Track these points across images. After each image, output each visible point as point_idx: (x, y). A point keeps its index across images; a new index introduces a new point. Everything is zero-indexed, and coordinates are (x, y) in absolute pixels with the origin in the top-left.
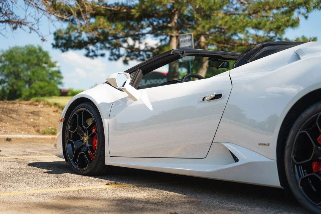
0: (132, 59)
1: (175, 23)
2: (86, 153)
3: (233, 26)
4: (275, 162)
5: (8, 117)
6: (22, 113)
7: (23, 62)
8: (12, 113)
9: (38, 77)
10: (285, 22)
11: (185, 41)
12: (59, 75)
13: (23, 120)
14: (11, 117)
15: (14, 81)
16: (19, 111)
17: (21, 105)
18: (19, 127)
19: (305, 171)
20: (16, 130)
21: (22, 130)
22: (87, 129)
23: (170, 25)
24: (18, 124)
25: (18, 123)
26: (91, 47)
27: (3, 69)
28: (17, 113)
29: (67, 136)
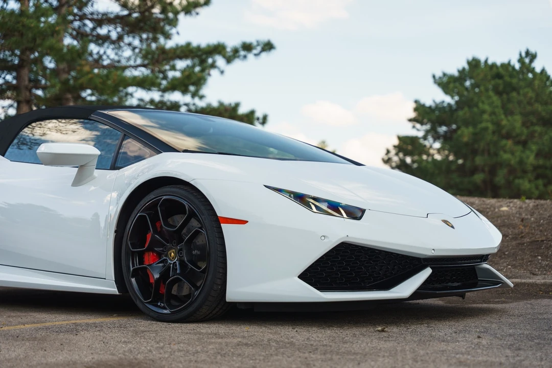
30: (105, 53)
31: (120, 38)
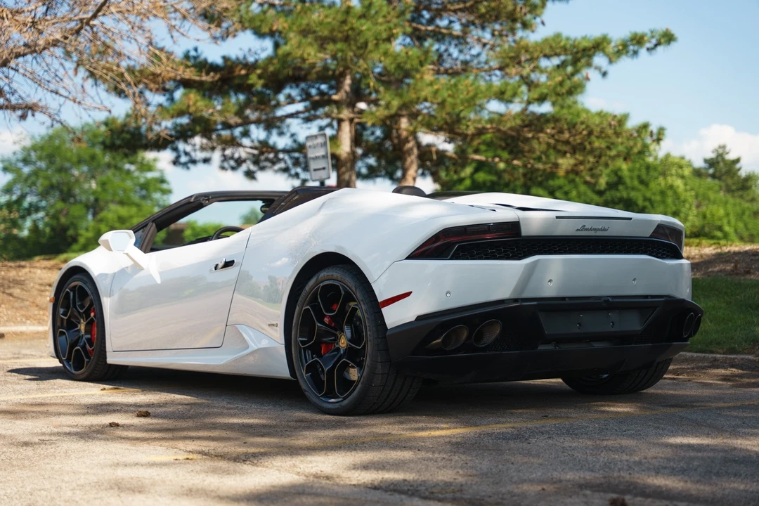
0: (262, 169)
1: (346, 92)
2: (84, 347)
4: (284, 346)
5: (5, 295)
6: (32, 285)
7: (80, 161)
8: (14, 287)
9: (115, 194)
10: (555, 88)
11: (315, 147)
12: (165, 186)
13: (31, 300)
14: (10, 295)
15: (60, 205)
16: (27, 282)
17: (32, 270)
18: (23, 313)
19: (313, 355)
20: (16, 319)
21: (28, 318)
22: (84, 312)
23: (336, 97)
24: (21, 308)
25: (22, 305)
26: (181, 146)
27: (33, 178)
28: (23, 287)
29: (59, 323)
30: (446, 50)
31: (465, 32)
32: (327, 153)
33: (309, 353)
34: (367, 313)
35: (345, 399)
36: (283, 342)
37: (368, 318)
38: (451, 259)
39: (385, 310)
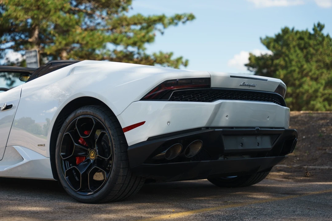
1: (36, 38)
3: (90, 42)
4: (49, 159)
10: (141, 38)
11: (30, 57)
19: (71, 165)
23: (30, 40)
32: (37, 60)
33: (67, 163)
34: (113, 135)
35: (95, 193)
36: (49, 156)
37: (114, 139)
38: (169, 101)
39: (126, 134)
